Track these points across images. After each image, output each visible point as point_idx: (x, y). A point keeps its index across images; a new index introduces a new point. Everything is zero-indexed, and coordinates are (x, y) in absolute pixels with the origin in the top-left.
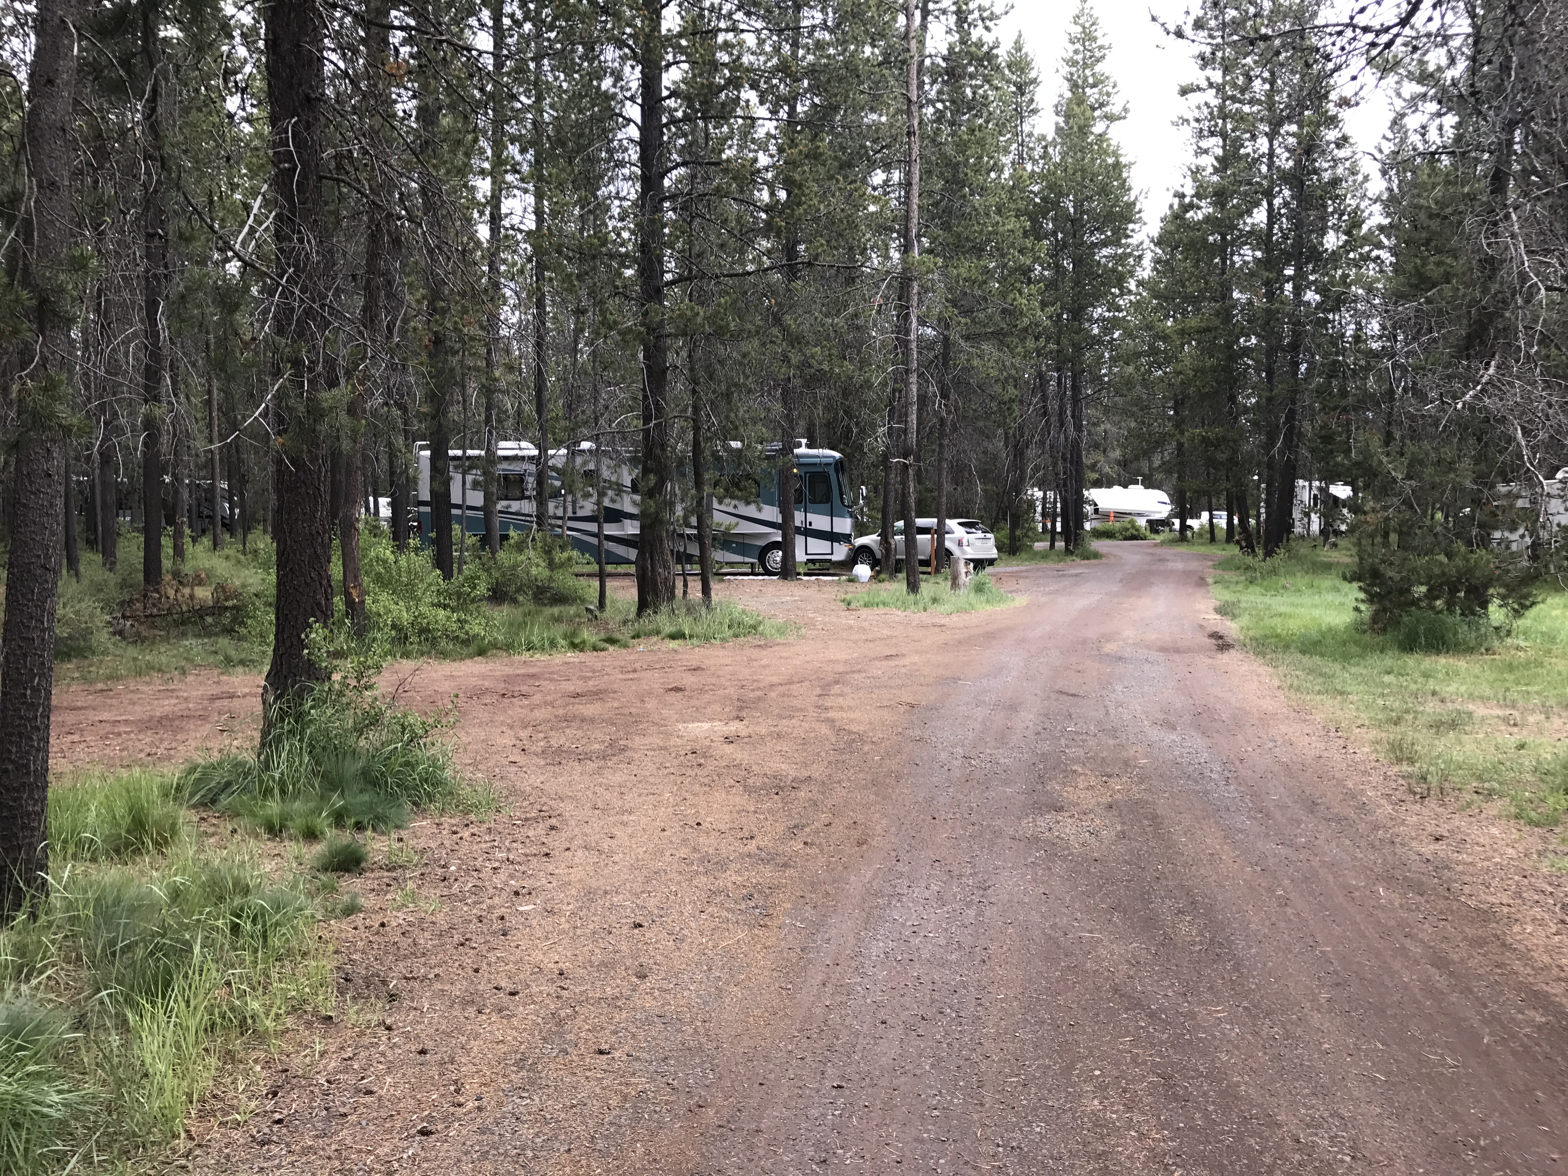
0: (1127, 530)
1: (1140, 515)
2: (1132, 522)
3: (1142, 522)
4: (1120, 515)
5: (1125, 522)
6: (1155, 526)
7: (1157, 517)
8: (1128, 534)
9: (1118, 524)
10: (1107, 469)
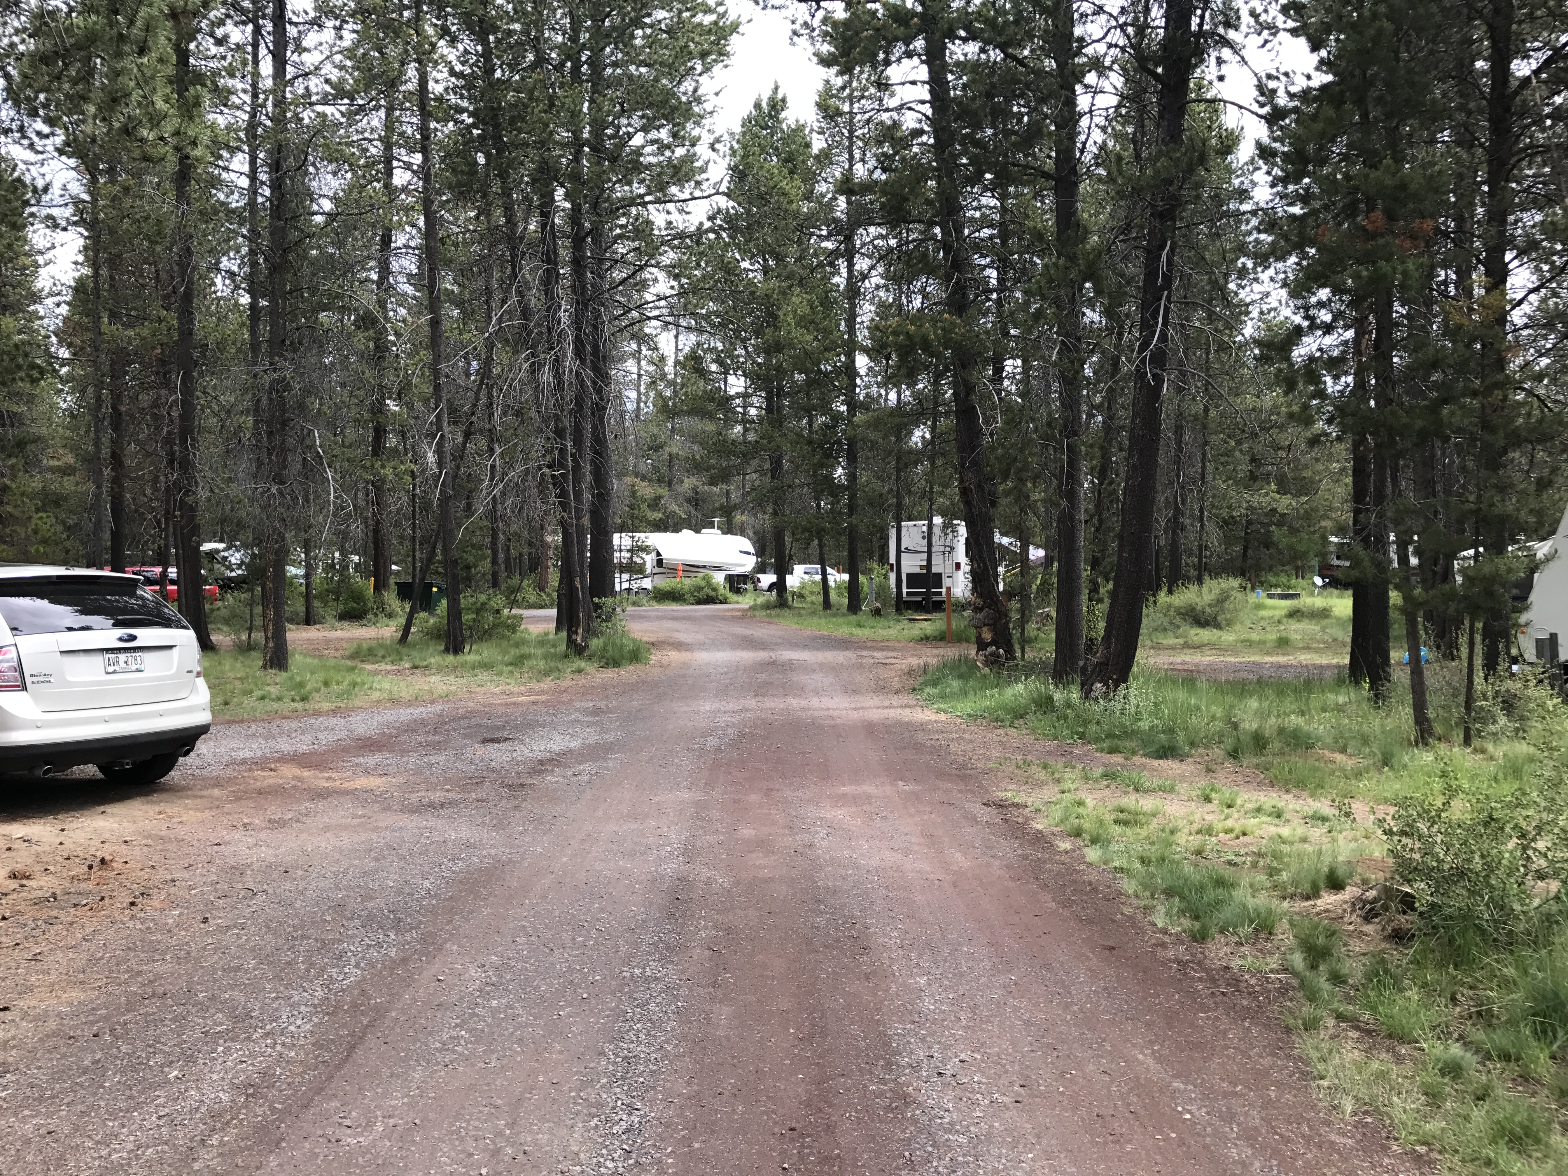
0: (700, 589)
1: (717, 568)
2: (708, 579)
3: (719, 578)
4: (691, 568)
5: (697, 580)
6: (736, 583)
7: (739, 570)
8: (701, 595)
9: (687, 582)
10: (674, 507)
